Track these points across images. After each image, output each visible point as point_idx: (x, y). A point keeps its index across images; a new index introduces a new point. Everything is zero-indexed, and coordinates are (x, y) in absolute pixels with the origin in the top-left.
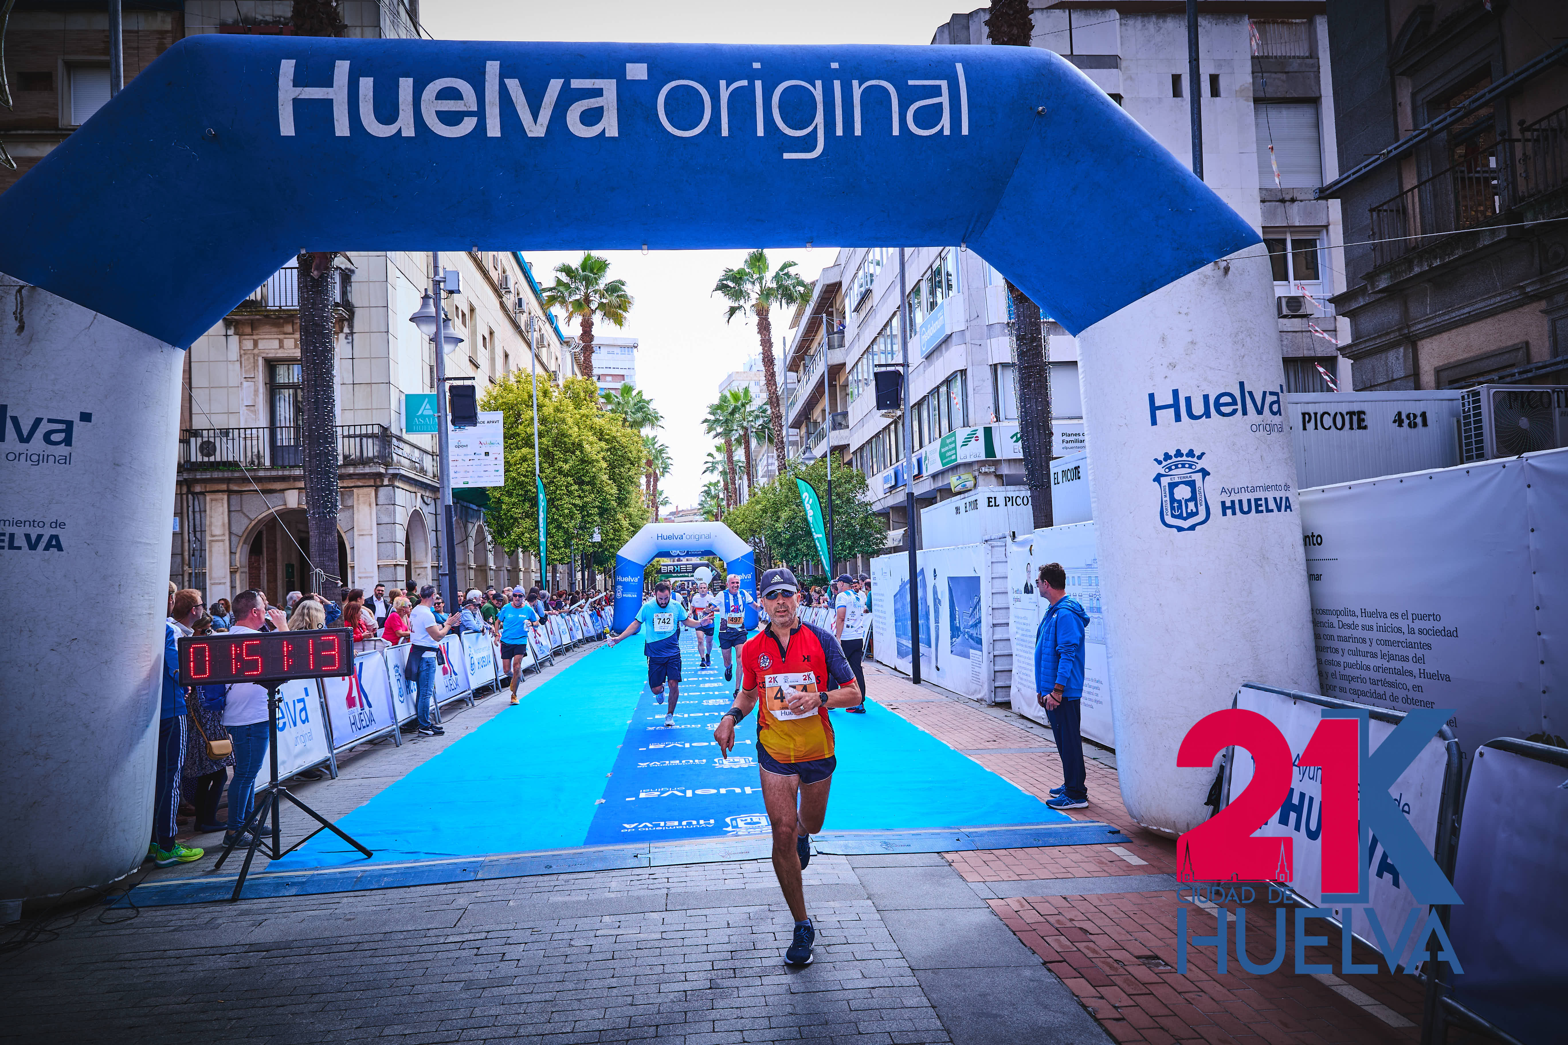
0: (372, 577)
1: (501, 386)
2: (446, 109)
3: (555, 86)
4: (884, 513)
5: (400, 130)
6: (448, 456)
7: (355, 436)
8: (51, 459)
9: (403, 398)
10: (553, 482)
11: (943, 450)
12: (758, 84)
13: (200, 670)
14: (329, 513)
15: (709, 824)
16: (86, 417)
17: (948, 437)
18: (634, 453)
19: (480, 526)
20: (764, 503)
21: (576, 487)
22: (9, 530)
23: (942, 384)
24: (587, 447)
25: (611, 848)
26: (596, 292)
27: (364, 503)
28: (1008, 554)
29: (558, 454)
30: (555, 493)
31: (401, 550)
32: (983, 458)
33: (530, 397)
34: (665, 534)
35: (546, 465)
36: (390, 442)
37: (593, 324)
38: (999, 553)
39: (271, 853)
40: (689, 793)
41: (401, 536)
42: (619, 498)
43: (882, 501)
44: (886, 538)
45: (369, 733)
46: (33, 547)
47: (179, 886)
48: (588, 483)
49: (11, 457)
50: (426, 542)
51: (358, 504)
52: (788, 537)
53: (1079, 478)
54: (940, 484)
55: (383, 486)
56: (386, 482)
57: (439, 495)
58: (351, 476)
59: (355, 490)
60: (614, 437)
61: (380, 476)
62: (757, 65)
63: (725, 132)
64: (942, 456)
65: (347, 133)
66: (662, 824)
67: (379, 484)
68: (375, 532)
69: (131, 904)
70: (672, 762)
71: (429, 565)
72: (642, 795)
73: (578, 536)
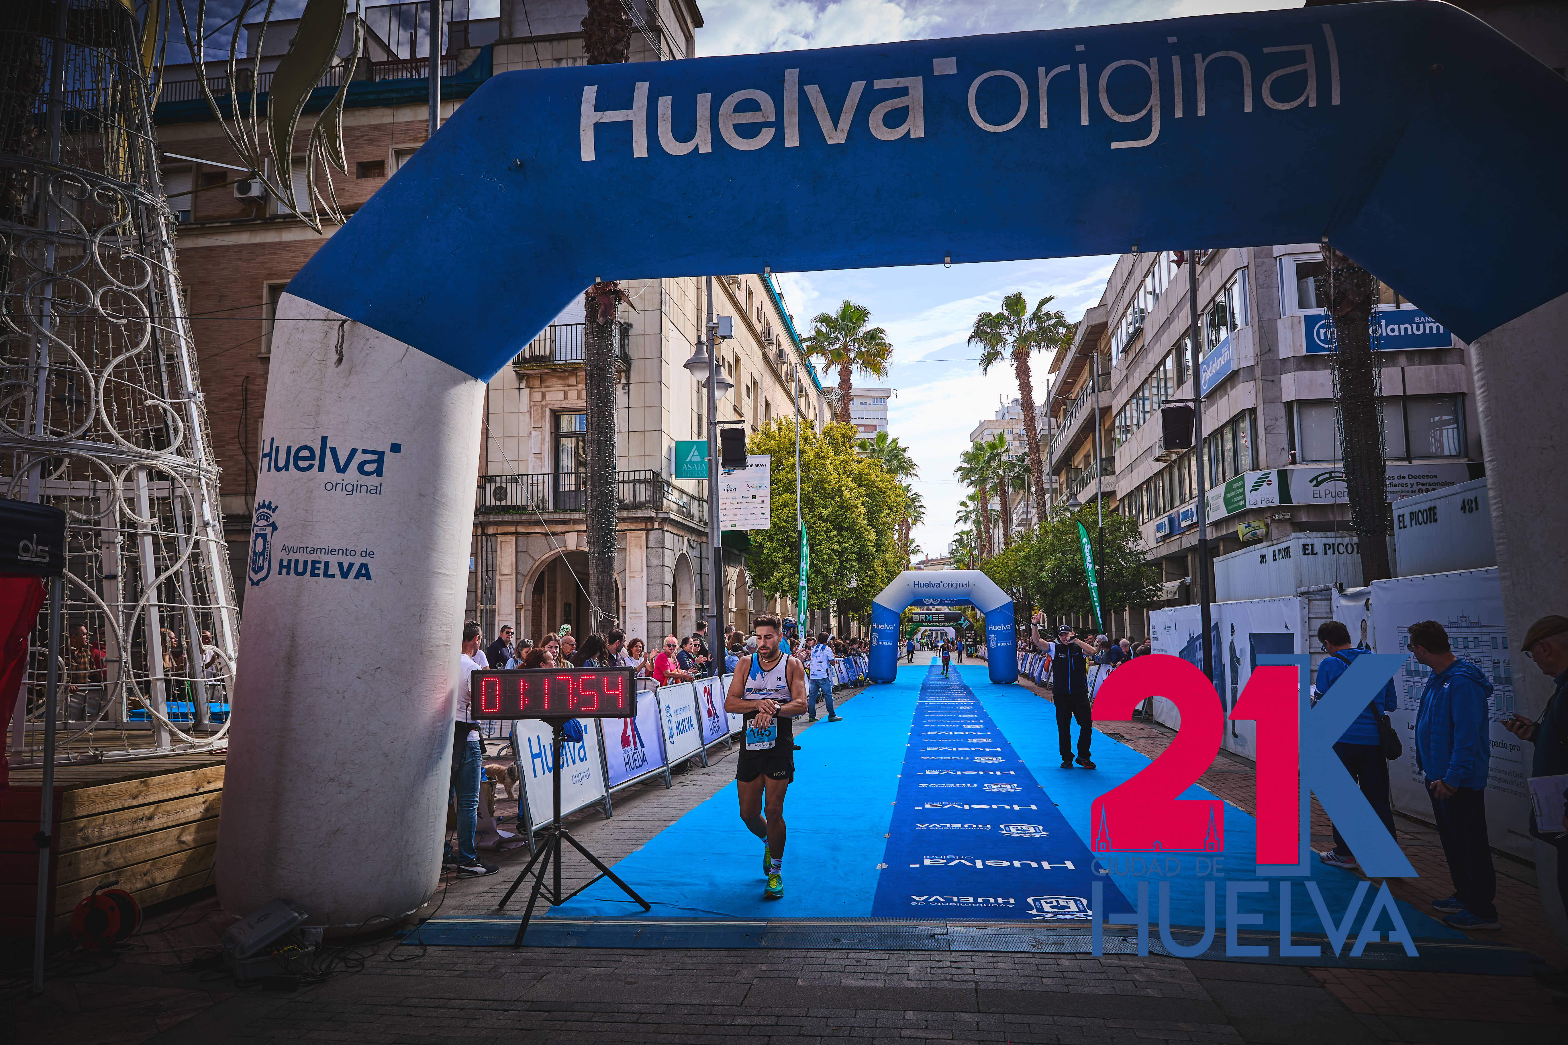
0: (641, 618)
1: (763, 433)
2: (744, 122)
3: (857, 88)
4: (1157, 563)
5: (697, 147)
6: (718, 499)
7: (629, 482)
8: (364, 488)
9: (673, 445)
10: (813, 527)
11: (1228, 496)
12: (1083, 68)
13: (490, 704)
14: (608, 552)
15: (1009, 903)
16: (396, 448)
17: (1235, 482)
18: (893, 498)
19: (741, 571)
20: (1027, 550)
21: (835, 533)
22: (324, 558)
23: (1228, 422)
24: (846, 492)
25: (903, 923)
26: (854, 341)
27: (636, 546)
28: (1335, 609)
29: (818, 500)
30: (815, 538)
31: (668, 591)
32: (1277, 503)
33: (793, 443)
34: (921, 582)
35: (806, 511)
36: (661, 487)
37: (851, 373)
38: (1320, 607)
39: (552, 899)
40: (979, 864)
41: (668, 578)
42: (876, 544)
43: (1154, 551)
44: (1160, 590)
45: (642, 774)
46: (345, 575)
47: (465, 924)
48: (847, 529)
49: (329, 486)
50: (691, 585)
51: (630, 547)
52: (1053, 586)
53: (1435, 521)
54: (1224, 533)
55: (653, 529)
56: (656, 526)
57: (704, 539)
58: (624, 520)
59: (628, 533)
60: (873, 482)
61: (651, 519)
62: (1080, 48)
63: (1044, 124)
64: (1227, 502)
65: (645, 154)
66: (955, 899)
67: (649, 527)
68: (645, 574)
69: (420, 940)
70: (953, 825)
71: (693, 607)
72: (927, 862)
73: (836, 582)
